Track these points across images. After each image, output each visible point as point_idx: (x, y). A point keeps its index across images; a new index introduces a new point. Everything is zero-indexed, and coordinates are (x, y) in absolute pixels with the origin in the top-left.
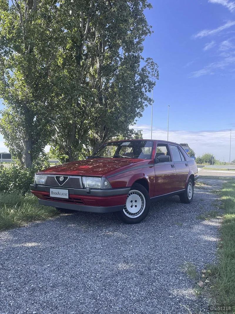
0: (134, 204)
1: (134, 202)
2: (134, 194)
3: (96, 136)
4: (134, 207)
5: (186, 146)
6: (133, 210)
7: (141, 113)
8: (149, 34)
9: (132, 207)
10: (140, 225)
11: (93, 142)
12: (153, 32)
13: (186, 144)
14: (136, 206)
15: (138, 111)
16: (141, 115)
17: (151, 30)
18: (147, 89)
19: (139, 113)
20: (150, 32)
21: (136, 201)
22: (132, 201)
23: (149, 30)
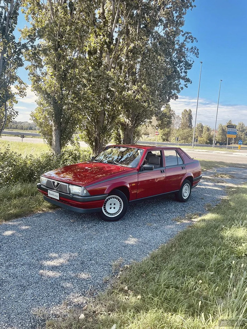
0: (113, 206)
1: (113, 205)
2: (113, 198)
3: (127, 121)
4: (112, 209)
5: (234, 128)
6: (112, 211)
7: (177, 95)
8: (190, 8)
9: (111, 208)
10: (115, 223)
11: (124, 126)
12: (195, 6)
13: (234, 126)
14: (114, 208)
15: (173, 92)
16: (177, 97)
17: (193, 4)
18: (183, 70)
19: (175, 94)
20: (191, 6)
21: (115, 204)
22: (111, 204)
23: (191, 4)
